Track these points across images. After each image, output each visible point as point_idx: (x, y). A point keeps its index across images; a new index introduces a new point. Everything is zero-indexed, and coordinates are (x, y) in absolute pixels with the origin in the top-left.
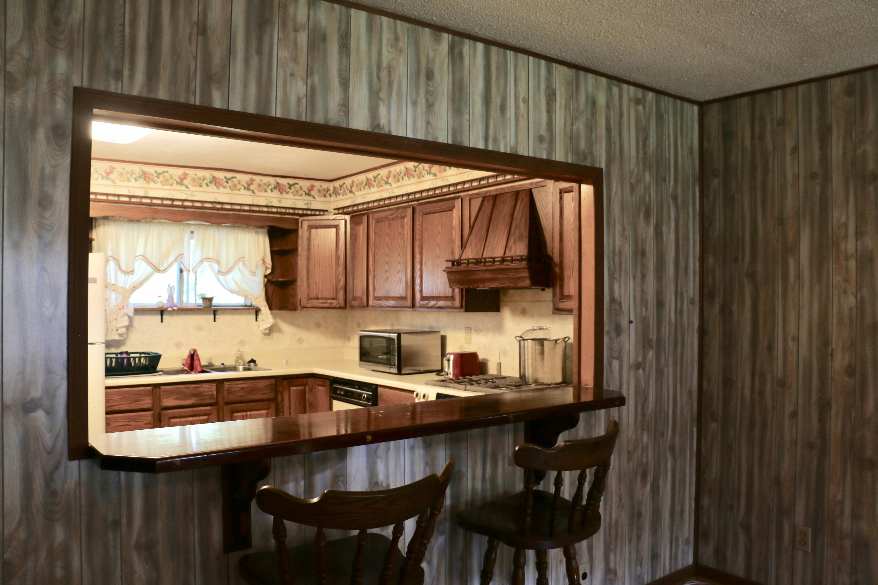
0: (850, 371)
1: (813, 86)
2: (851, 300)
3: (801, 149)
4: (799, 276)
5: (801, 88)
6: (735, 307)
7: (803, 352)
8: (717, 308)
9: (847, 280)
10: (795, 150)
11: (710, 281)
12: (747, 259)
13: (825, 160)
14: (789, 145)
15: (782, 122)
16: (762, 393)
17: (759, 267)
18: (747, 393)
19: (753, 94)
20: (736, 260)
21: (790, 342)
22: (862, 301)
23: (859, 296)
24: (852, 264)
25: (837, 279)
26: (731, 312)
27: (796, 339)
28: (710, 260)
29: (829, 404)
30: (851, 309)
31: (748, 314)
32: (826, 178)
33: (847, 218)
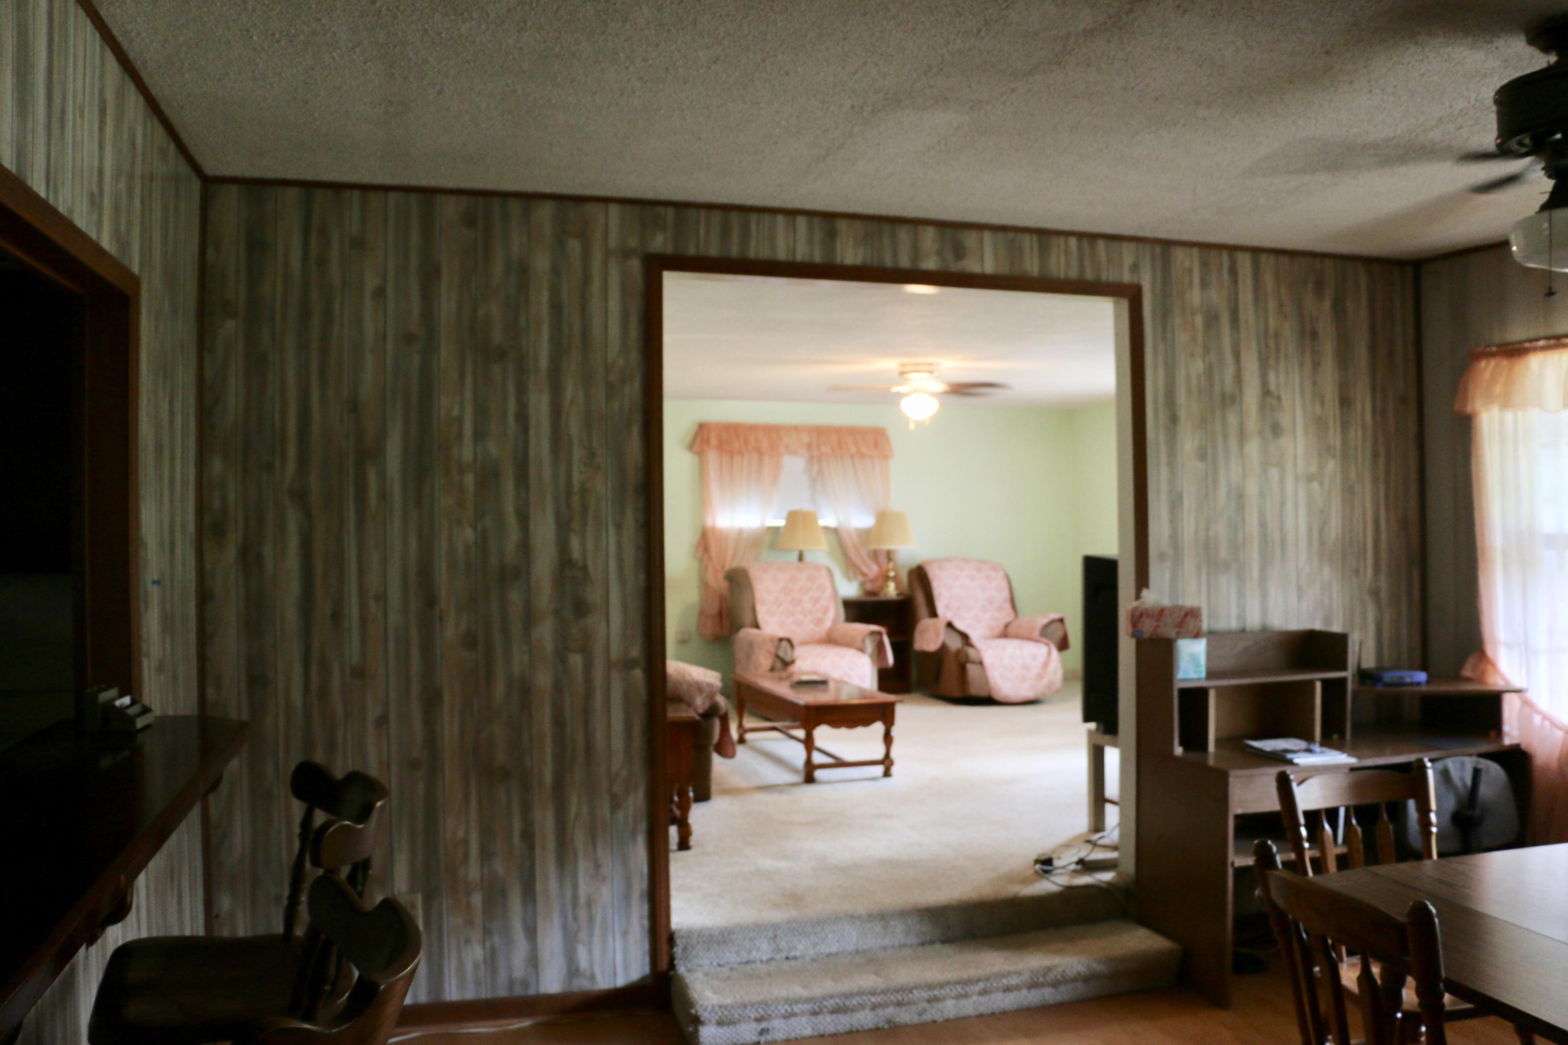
0: (469, 641)
1: (414, 198)
2: (469, 534)
3: (390, 291)
4: (383, 496)
5: (393, 197)
6: (268, 550)
7: (394, 618)
8: (230, 554)
9: (461, 504)
10: (380, 293)
11: (216, 503)
12: (291, 467)
13: (428, 315)
14: (371, 283)
15: (359, 244)
16: (324, 693)
17: (314, 483)
18: (297, 697)
19: (309, 186)
20: (270, 466)
21: (372, 605)
22: (484, 535)
23: (479, 527)
24: (469, 480)
25: (445, 502)
26: (260, 559)
27: (382, 598)
28: (217, 465)
29: (439, 694)
30: (467, 548)
31: (293, 562)
32: (430, 346)
33: (462, 409)
